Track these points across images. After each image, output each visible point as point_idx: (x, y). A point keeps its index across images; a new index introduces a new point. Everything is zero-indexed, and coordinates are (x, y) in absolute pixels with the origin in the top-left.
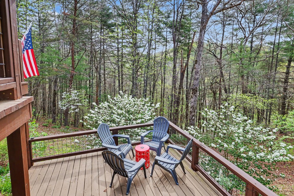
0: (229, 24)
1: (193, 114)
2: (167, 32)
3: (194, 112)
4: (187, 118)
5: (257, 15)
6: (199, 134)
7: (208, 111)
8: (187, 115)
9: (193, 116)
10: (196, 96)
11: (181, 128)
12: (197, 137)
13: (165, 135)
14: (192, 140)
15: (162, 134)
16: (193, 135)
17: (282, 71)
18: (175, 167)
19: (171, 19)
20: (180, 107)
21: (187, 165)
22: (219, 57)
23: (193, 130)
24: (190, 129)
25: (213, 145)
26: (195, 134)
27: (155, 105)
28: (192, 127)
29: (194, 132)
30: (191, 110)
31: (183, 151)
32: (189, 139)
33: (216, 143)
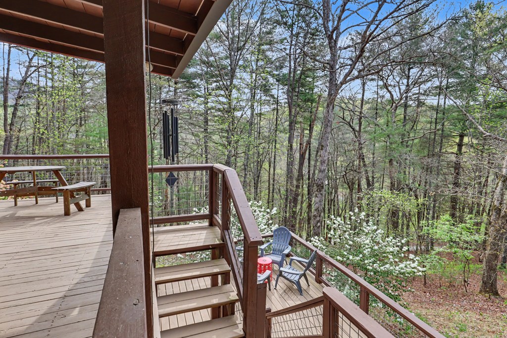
0: (372, 80)
1: (318, 219)
2: (278, 90)
3: (320, 216)
4: (309, 223)
5: (412, 68)
6: (324, 246)
7: (335, 218)
8: (309, 219)
9: (318, 221)
10: (322, 194)
11: (301, 236)
12: (322, 249)
13: (286, 247)
14: (316, 251)
15: (284, 246)
16: (317, 247)
17: (451, 151)
18: (300, 278)
19: (285, 71)
20: (299, 207)
21: (311, 278)
22: (357, 128)
23: (317, 241)
24: (314, 240)
25: (339, 258)
26: (320, 246)
27: (271, 211)
28: (316, 237)
29: (319, 244)
30: (315, 214)
31: (306, 263)
32: (312, 251)
33: (343, 256)
